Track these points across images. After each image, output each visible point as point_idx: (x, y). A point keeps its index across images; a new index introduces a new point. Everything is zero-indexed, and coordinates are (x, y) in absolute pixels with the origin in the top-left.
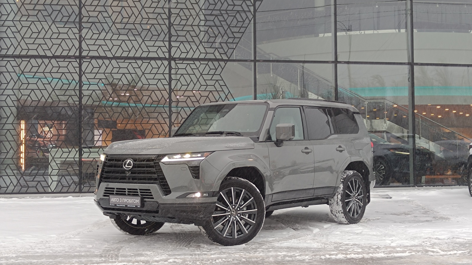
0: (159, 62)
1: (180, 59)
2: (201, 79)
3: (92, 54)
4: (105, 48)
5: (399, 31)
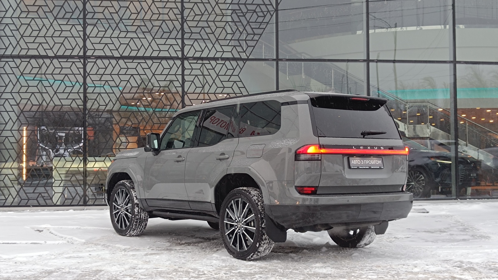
0: (171, 62)
1: (194, 58)
2: (217, 80)
3: (97, 53)
4: (112, 47)
5: (445, 27)
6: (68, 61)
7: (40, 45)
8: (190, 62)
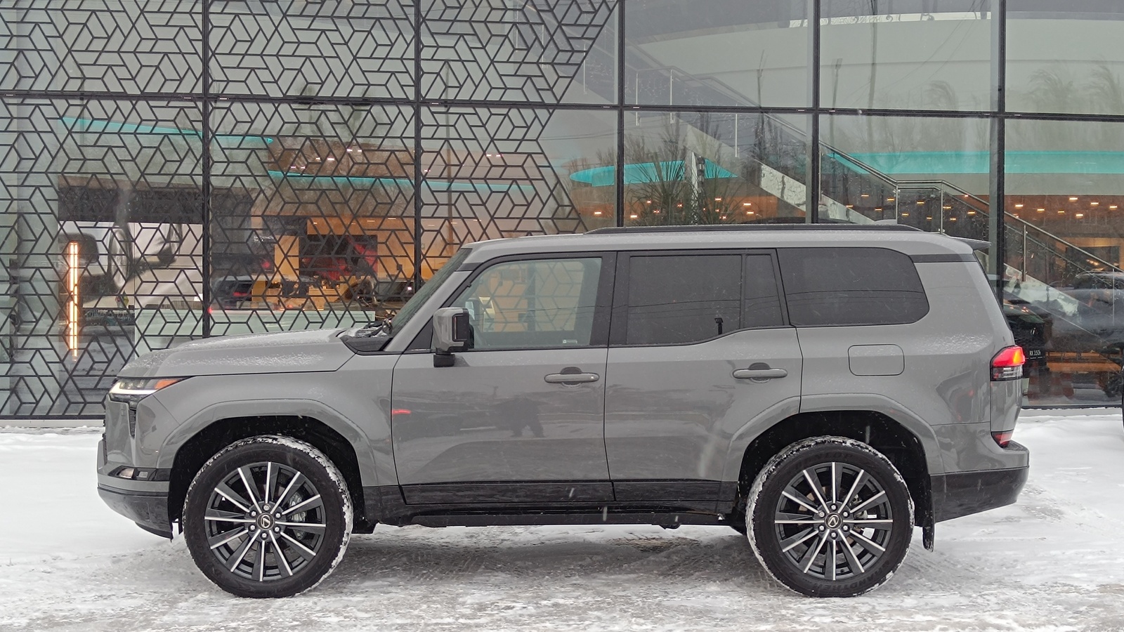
0: (392, 111)
1: (442, 102)
2: (491, 152)
3: (233, 89)
4: (265, 76)
5: (984, 16)
6: (170, 105)
7: (110, 70)
8: (433, 109)
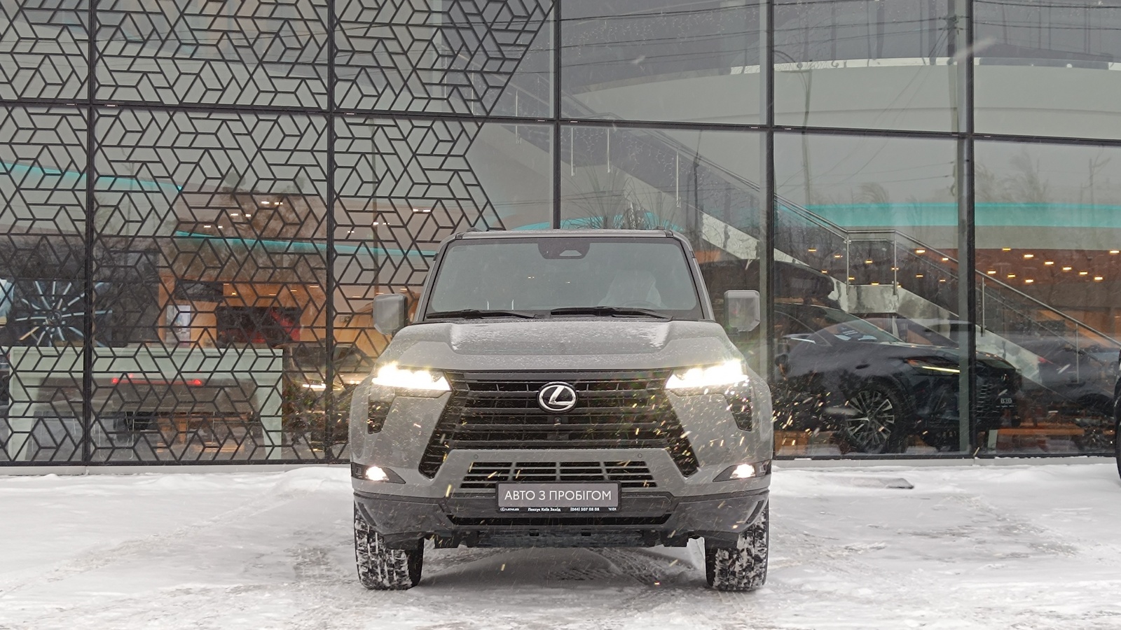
0: (302, 121)
1: (358, 113)
2: (413, 168)
3: (122, 95)
4: (158, 80)
5: (933, 62)
6: (51, 112)
8: (348, 120)
